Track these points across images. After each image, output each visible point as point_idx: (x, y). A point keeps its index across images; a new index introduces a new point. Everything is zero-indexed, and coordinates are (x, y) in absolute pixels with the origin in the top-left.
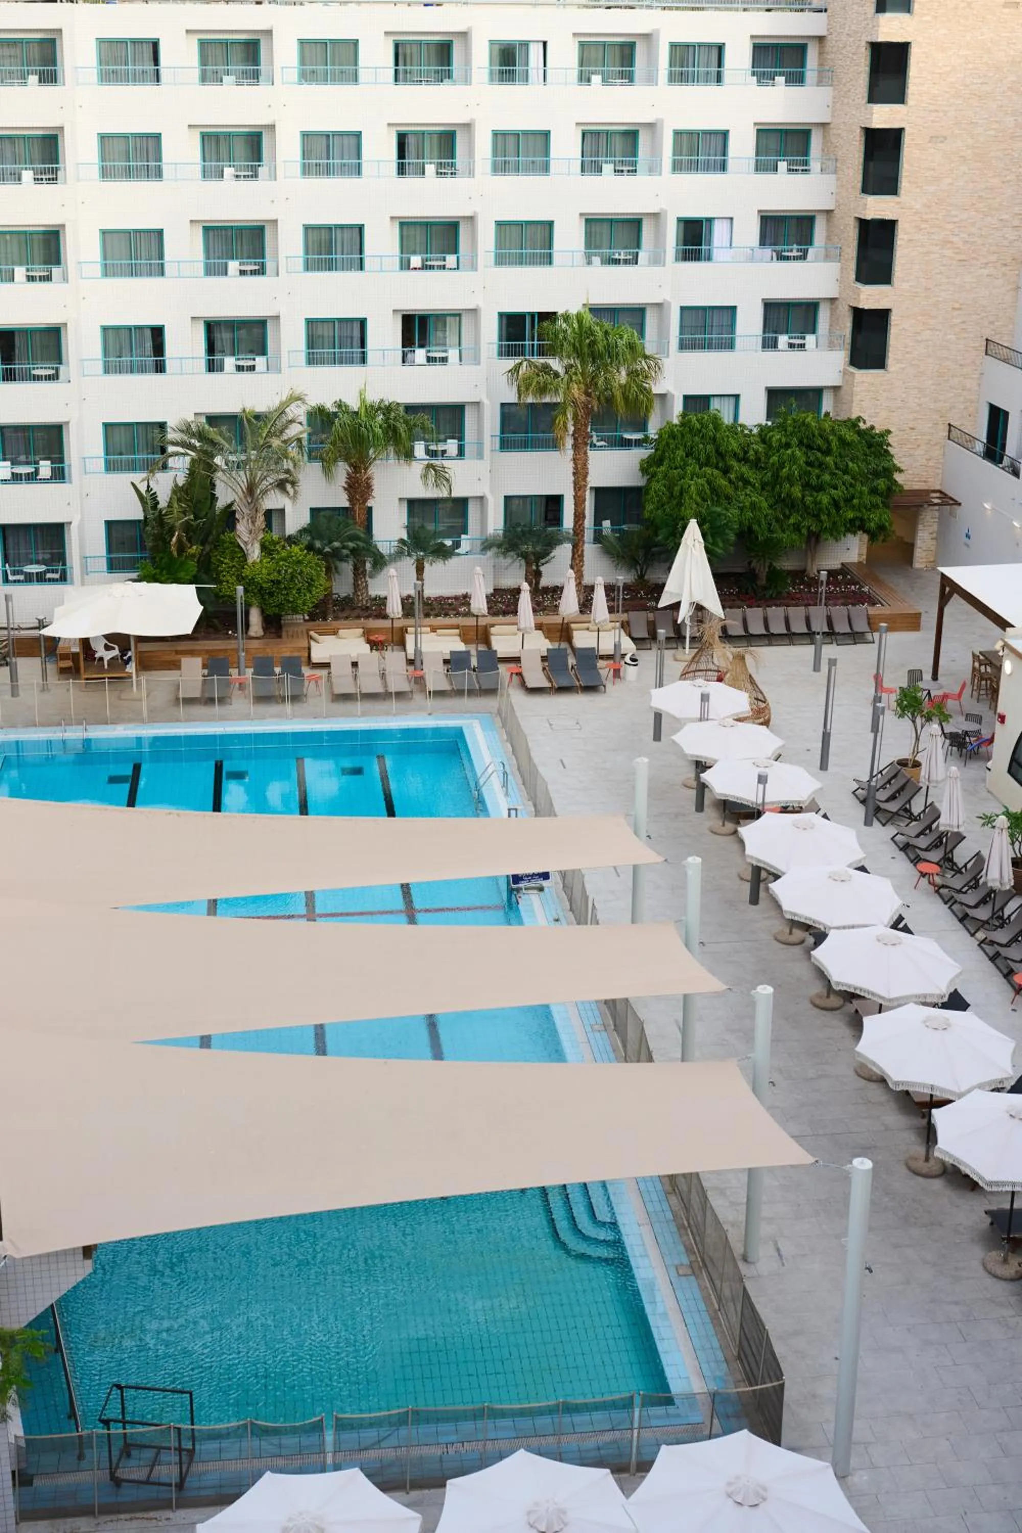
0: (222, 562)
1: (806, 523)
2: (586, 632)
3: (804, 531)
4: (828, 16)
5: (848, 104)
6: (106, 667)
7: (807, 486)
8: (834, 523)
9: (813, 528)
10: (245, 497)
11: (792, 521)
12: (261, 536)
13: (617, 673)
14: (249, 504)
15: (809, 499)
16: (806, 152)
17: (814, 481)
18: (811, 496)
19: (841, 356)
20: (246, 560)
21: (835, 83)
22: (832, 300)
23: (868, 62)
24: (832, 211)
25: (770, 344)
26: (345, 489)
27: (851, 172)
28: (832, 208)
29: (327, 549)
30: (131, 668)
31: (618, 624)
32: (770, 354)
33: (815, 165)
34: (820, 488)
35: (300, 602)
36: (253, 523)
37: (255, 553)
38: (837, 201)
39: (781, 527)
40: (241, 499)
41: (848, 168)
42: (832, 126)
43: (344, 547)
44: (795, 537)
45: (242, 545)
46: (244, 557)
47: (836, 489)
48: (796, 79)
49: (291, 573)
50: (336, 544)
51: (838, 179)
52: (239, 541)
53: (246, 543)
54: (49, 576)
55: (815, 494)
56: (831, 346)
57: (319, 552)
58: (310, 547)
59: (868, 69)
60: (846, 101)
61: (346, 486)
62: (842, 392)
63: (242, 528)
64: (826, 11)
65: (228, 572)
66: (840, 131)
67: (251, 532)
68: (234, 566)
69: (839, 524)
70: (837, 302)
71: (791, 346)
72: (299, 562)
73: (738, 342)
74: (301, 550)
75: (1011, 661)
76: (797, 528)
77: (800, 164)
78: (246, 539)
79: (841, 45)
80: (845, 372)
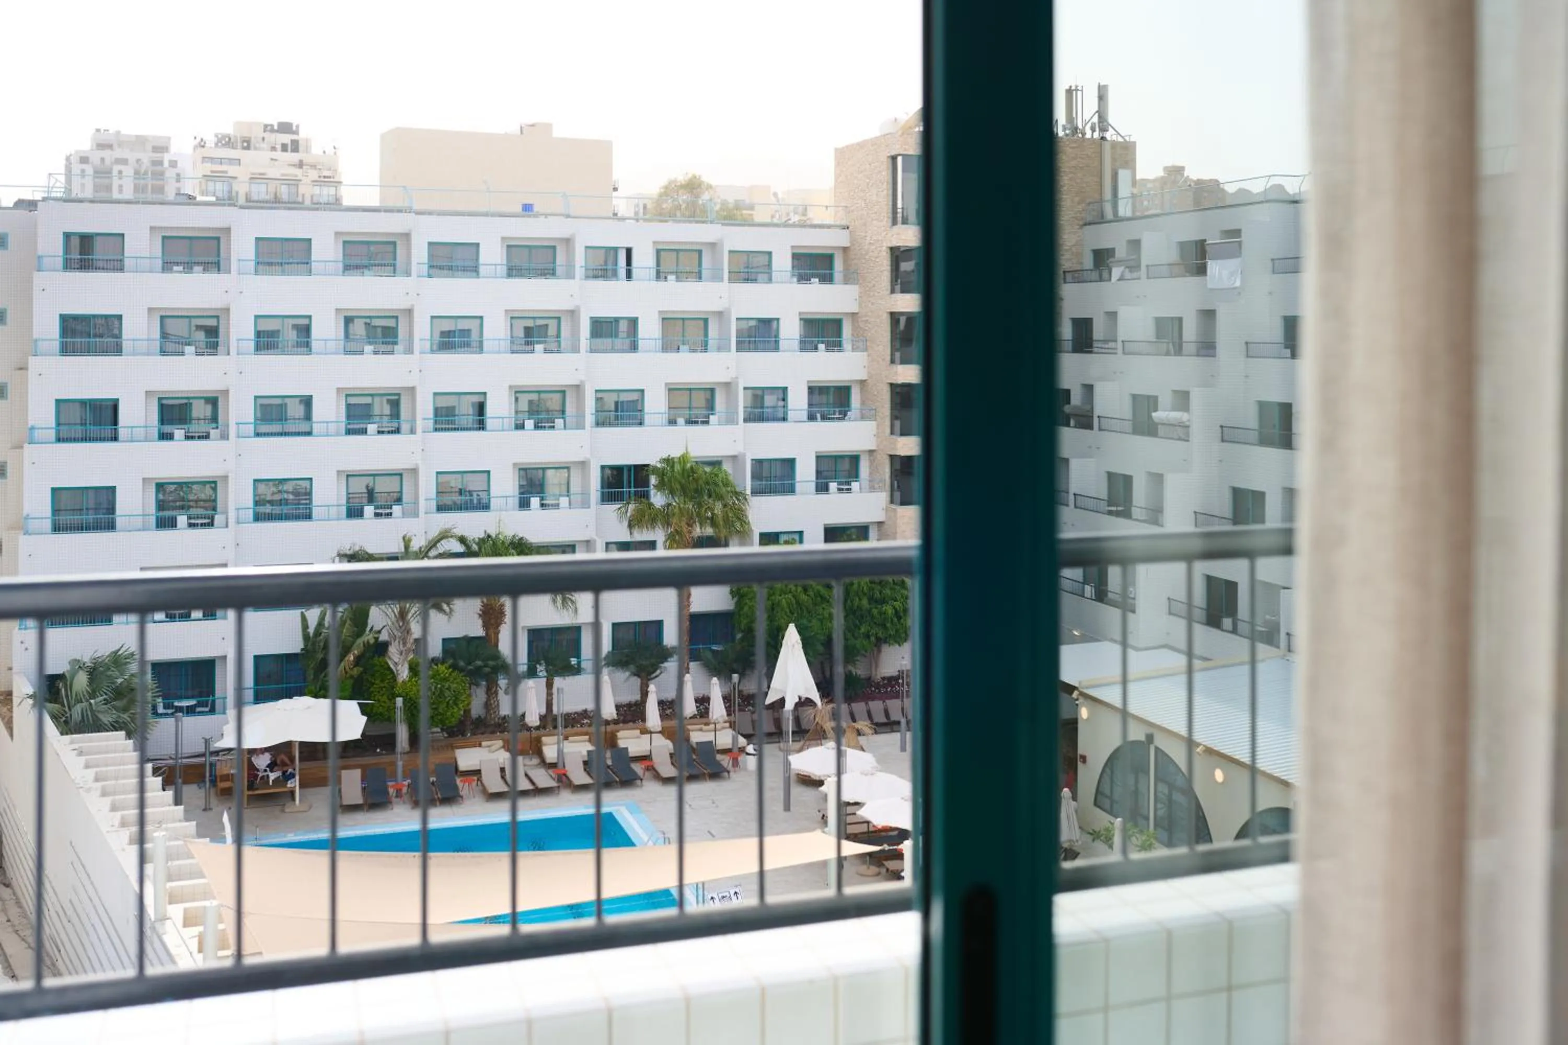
0: (373, 684)
1: (873, 631)
2: (700, 733)
3: (873, 639)
4: (851, 232)
5: (874, 295)
6: (271, 784)
7: (871, 599)
8: (897, 631)
9: (880, 635)
10: (397, 621)
11: (863, 630)
12: (411, 656)
13: (736, 763)
14: (400, 627)
15: (875, 611)
16: (839, 333)
17: (877, 595)
18: (876, 608)
19: (882, 497)
20: (395, 680)
21: (861, 282)
22: (871, 452)
23: (889, 263)
24: (865, 381)
25: (822, 488)
26: (480, 615)
27: (881, 348)
28: (864, 379)
29: (470, 667)
30: (294, 784)
31: (728, 725)
32: (823, 497)
33: (847, 345)
34: (883, 601)
35: (449, 714)
36: (404, 644)
37: (403, 673)
38: (869, 373)
39: (853, 635)
40: (393, 623)
41: (878, 345)
42: (859, 315)
43: (486, 666)
44: (865, 642)
45: (392, 666)
46: (394, 678)
47: (896, 600)
48: (827, 279)
49: (440, 689)
50: (479, 663)
51: (869, 356)
52: (390, 663)
53: (396, 664)
54: (199, 709)
55: (879, 606)
56: (872, 489)
57: (461, 670)
58: (454, 667)
59: (889, 268)
60: (872, 294)
61: (481, 613)
62: (885, 526)
63: (393, 650)
64: (848, 228)
65: (379, 692)
66: (867, 318)
67: (401, 654)
68: (384, 687)
69: (901, 631)
70: (875, 454)
71: (840, 490)
72: (445, 679)
73: (798, 487)
74: (446, 668)
75: (1086, 707)
76: (867, 636)
77: (835, 345)
78: (396, 660)
79: (864, 253)
80: (887, 510)
